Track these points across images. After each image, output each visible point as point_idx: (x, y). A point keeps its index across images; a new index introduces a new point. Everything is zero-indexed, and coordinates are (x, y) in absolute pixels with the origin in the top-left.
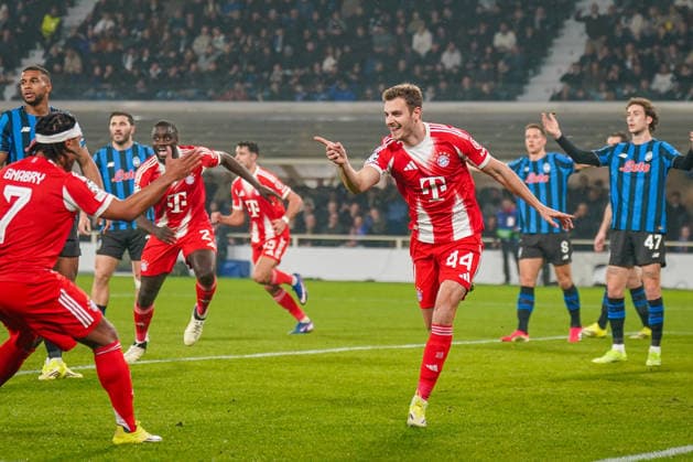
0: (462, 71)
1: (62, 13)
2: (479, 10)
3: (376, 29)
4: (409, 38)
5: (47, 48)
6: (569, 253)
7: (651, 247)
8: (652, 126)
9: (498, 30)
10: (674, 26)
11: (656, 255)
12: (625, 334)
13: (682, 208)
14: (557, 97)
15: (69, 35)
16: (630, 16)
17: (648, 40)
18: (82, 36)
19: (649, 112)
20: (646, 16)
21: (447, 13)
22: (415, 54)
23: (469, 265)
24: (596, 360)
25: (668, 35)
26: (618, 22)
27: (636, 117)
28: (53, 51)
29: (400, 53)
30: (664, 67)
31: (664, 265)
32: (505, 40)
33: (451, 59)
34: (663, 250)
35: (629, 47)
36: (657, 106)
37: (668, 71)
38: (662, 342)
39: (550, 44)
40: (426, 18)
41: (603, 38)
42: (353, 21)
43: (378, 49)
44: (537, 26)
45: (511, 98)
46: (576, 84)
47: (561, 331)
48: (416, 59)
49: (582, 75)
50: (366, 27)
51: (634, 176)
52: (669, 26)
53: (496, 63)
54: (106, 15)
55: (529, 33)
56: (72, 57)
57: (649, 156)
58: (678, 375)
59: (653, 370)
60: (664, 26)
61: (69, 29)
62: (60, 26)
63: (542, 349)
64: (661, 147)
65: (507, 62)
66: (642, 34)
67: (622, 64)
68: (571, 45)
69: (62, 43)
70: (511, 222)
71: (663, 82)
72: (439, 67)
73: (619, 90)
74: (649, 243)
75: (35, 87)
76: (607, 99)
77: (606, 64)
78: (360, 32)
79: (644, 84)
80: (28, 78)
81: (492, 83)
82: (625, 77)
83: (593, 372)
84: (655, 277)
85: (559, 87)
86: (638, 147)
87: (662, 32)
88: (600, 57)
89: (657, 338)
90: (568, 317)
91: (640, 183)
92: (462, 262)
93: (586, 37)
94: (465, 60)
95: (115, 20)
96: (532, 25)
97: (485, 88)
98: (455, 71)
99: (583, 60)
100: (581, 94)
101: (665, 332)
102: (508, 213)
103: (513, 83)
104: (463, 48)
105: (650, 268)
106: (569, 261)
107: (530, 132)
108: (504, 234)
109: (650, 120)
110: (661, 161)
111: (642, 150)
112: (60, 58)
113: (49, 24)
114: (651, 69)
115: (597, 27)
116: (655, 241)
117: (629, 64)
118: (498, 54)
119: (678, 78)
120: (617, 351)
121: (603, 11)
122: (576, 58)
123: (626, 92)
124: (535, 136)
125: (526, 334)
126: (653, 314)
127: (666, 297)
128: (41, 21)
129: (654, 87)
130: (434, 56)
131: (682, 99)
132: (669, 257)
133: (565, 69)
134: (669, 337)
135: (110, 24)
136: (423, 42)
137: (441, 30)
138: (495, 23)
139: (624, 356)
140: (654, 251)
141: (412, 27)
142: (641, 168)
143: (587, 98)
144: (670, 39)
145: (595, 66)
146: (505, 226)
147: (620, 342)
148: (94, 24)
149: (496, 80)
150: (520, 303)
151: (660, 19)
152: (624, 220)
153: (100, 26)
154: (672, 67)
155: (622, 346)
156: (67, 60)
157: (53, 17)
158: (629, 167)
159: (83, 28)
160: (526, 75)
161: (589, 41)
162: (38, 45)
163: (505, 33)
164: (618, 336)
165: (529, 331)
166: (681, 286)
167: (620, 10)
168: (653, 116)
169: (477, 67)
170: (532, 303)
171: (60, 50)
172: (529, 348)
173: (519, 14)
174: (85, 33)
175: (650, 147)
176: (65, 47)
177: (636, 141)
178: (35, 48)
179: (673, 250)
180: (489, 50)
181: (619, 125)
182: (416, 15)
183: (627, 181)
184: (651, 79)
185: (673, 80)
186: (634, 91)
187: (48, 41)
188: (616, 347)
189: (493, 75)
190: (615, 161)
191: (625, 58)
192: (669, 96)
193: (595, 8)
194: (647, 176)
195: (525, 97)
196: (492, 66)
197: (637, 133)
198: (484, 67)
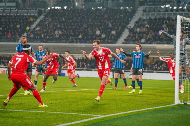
0: (105, 38)
1: (30, 26)
2: (109, 27)
3: (89, 30)
4: (95, 32)
5: (27, 33)
6: (124, 72)
7: (140, 71)
8: (141, 49)
9: (112, 31)
10: (145, 30)
11: (141, 73)
12: (135, 87)
13: (146, 64)
14: (123, 43)
15: (31, 30)
16: (137, 28)
17: (140, 33)
18: (34, 31)
19: (140, 46)
20: (140, 28)
21: (103, 27)
22: (97, 35)
23: (107, 73)
24: (130, 92)
25: (144, 32)
26: (135, 29)
27: (138, 47)
28: (28, 33)
29: (94, 34)
30: (143, 38)
31: (143, 75)
32: (113, 32)
33: (103, 36)
34: (142, 72)
35: (137, 34)
36: (142, 45)
37: (144, 39)
38: (142, 89)
39: (122, 33)
40: (99, 28)
41: (132, 32)
42: (85, 28)
43: (90, 34)
44: (120, 30)
45: (114, 43)
46: (127, 41)
47: (123, 87)
48: (97, 36)
49: (128, 39)
50: (87, 30)
51: (137, 58)
52: (144, 30)
53: (112, 37)
54: (38, 27)
55: (118, 31)
56: (32, 34)
57: (140, 55)
58: (145, 95)
59: (140, 94)
60: (143, 30)
61: (31, 29)
62: (30, 29)
63: (120, 90)
64: (142, 53)
65: (114, 37)
66: (139, 32)
67: (135, 37)
68: (126, 34)
69: (30, 32)
70: (114, 66)
71: (143, 41)
72: (101, 37)
73: (135, 42)
74: (140, 70)
75: (24, 40)
76: (132, 44)
77: (132, 37)
78: (86, 30)
79: (139, 41)
80: (23, 38)
81: (111, 40)
82: (136, 40)
83: (129, 94)
84: (141, 77)
85: (124, 41)
86: (138, 53)
87: (143, 31)
88: (131, 36)
89: (141, 88)
90: (124, 84)
91: (138, 60)
92: (106, 72)
93: (129, 32)
94: (106, 36)
95: (40, 28)
96: (119, 30)
97: (110, 41)
98: (104, 38)
99: (128, 36)
100: (128, 43)
101: (143, 87)
102: (114, 65)
103: (115, 40)
104: (106, 34)
105: (140, 75)
106: (124, 73)
107: (117, 49)
108: (113, 68)
109: (140, 48)
110: (142, 56)
111: (139, 53)
112: (30, 35)
113: (28, 28)
114: (141, 38)
115: (131, 30)
116: (141, 70)
117: (137, 37)
118: (112, 35)
119: (146, 40)
120: (134, 91)
121: (132, 27)
122: (127, 36)
123: (136, 42)
124: (118, 50)
125: (117, 87)
126: (140, 84)
127: (143, 81)
128: (26, 28)
129: (141, 41)
130: (100, 35)
131: (147, 44)
132: (144, 73)
133: (125, 38)
134: (143, 88)
135: (39, 28)
136: (98, 32)
137: (102, 31)
138: (111, 29)
139: (135, 92)
140: (141, 72)
141: (96, 29)
142: (139, 57)
143: (129, 43)
144: (144, 33)
145: (130, 37)
146: (113, 67)
147: (134, 89)
148: (36, 28)
149: (112, 40)
150: (115, 81)
151: (143, 29)
152: (135, 66)
153: (37, 29)
154: (145, 38)
155: (134, 90)
156: (31, 35)
157: (28, 27)
158: (136, 57)
159: (34, 29)
160: (117, 39)
161: (129, 33)
162: (26, 32)
163: (113, 31)
164: (134, 88)
165: (117, 86)
166: (146, 79)
167: (135, 27)
168: (141, 47)
169: (108, 37)
170: (117, 81)
171: (30, 33)
172: (117, 90)
173: (116, 28)
174: (34, 30)
175: (140, 53)
176: (31, 33)
177: (138, 52)
178: (25, 33)
179: (144, 72)
180: (110, 34)
181: (135, 49)
182: (97, 27)
183: (136, 59)
184: (141, 40)
185: (145, 40)
186: (138, 42)
187: (27, 31)
188: (133, 90)
189: (111, 39)
190: (134, 55)
191: (136, 36)
192: (144, 43)
193: (130, 27)
194: (140, 58)
195: (117, 43)
196: (111, 37)
197: (138, 50)
198: (110, 37)
